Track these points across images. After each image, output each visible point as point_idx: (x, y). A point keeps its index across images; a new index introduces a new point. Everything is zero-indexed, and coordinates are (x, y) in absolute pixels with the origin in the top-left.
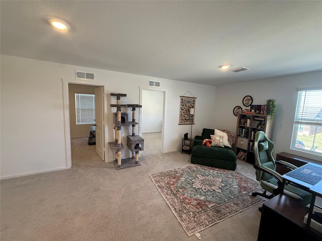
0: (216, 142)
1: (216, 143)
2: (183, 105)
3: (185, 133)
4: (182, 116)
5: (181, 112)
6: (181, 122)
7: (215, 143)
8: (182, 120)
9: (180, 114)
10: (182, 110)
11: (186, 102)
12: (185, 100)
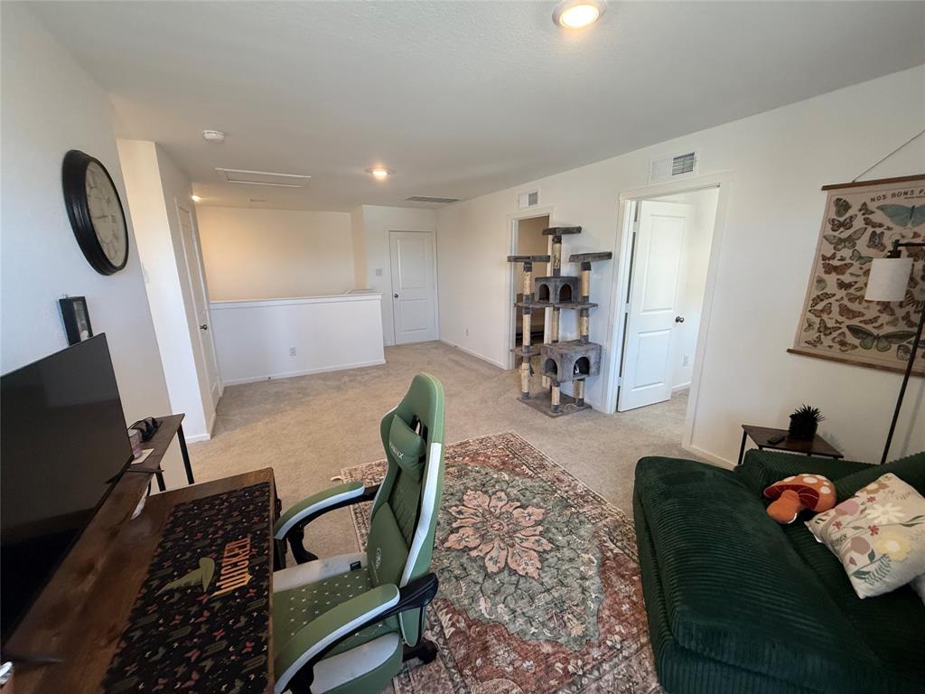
0: (838, 525)
1: (835, 534)
2: (851, 241)
3: (796, 407)
4: (827, 310)
5: (820, 281)
6: (814, 344)
7: (832, 529)
8: (825, 329)
9: (809, 293)
10: (830, 269)
11: (878, 217)
12: (872, 206)
